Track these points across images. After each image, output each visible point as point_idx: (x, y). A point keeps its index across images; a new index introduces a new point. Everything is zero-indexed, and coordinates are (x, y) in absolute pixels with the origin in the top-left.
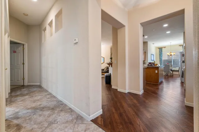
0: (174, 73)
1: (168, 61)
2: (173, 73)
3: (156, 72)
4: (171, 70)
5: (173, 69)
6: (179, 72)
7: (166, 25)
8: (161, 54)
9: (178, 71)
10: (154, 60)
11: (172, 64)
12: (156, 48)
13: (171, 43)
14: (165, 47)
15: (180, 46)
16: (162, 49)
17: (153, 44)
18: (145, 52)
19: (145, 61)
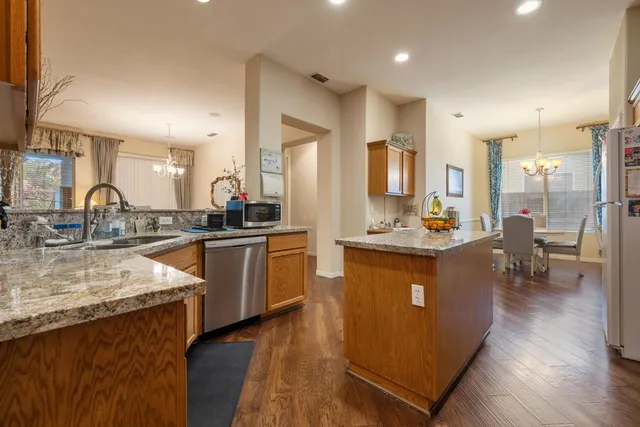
1: (528, 200)
3: (418, 295)
8: (496, 166)
10: (461, 196)
11: (545, 213)
12: (477, 139)
13: (539, 110)
14: (516, 136)
15: (583, 128)
16: (500, 145)
17: (458, 116)
18: (413, 153)
19: (413, 196)
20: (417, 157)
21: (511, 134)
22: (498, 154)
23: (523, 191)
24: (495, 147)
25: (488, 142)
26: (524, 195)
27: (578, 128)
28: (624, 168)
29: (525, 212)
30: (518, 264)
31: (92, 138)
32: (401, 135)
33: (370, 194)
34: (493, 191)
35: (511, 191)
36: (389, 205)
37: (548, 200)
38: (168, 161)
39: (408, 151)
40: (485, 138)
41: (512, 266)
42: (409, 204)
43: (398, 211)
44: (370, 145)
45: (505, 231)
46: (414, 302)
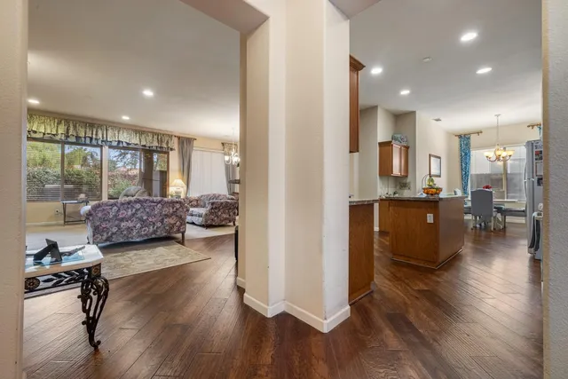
0: (509, 219)
1: (492, 180)
2: (507, 220)
3: (430, 218)
4: (499, 210)
5: (506, 206)
6: (526, 216)
7: (469, 37)
8: (466, 154)
9: (522, 213)
10: (440, 176)
11: (504, 189)
12: (450, 134)
13: (498, 116)
14: (481, 132)
15: (533, 126)
16: (469, 138)
17: (437, 120)
18: (407, 148)
19: (407, 176)
20: (410, 151)
21: (478, 130)
22: (468, 145)
23: (488, 172)
24: (464, 140)
25: (460, 136)
26: (489, 175)
27: (528, 127)
28: (535, 161)
29: (487, 187)
30: (483, 224)
31: (179, 138)
32: (399, 136)
33: (380, 175)
34: (464, 173)
35: (478, 173)
36: (391, 182)
37: (507, 179)
38: (233, 153)
39: (405, 147)
40: (457, 134)
41: (478, 226)
42: (404, 181)
43: (396, 187)
44: (381, 144)
45: (472, 201)
46: (428, 221)
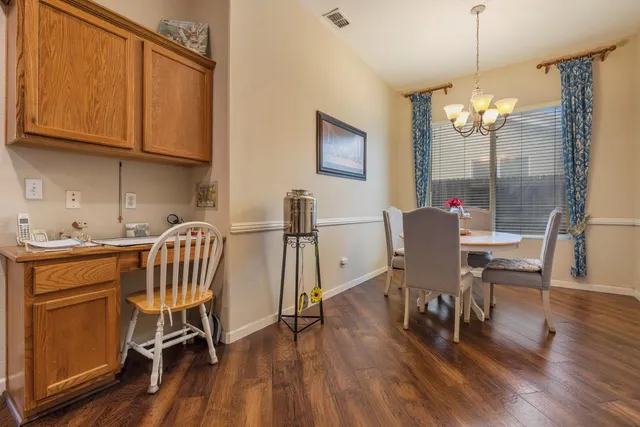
8: (423, 134)
12: (396, 94)
13: (477, 11)
14: (450, 86)
15: (547, 65)
16: (428, 100)
17: (339, 23)
19: (209, 163)
21: (445, 83)
22: (426, 114)
24: (421, 104)
25: (412, 97)
26: (468, 181)
27: (539, 67)
29: (454, 203)
34: (419, 173)
37: (496, 188)
40: (408, 92)
42: (205, 182)
